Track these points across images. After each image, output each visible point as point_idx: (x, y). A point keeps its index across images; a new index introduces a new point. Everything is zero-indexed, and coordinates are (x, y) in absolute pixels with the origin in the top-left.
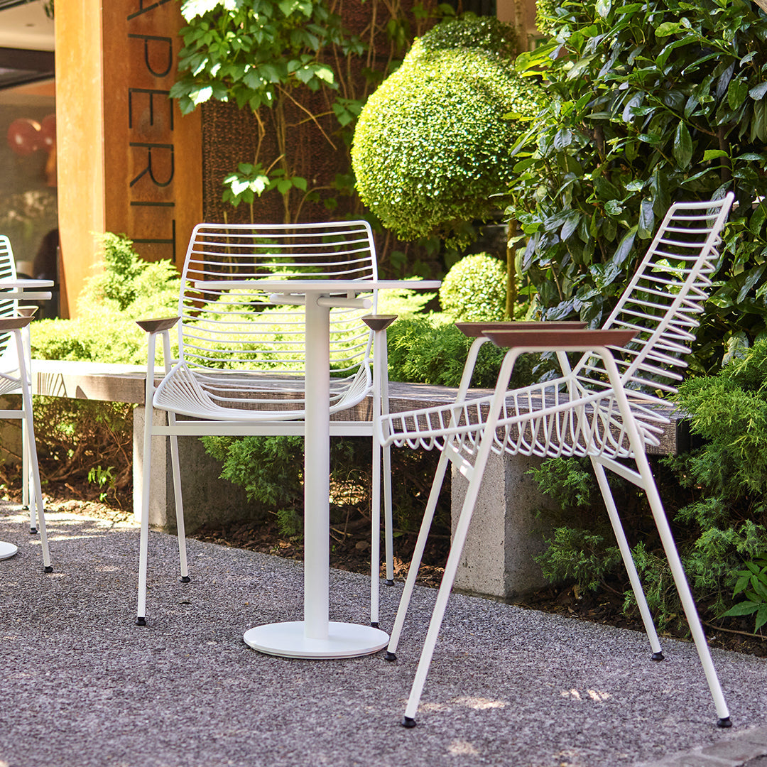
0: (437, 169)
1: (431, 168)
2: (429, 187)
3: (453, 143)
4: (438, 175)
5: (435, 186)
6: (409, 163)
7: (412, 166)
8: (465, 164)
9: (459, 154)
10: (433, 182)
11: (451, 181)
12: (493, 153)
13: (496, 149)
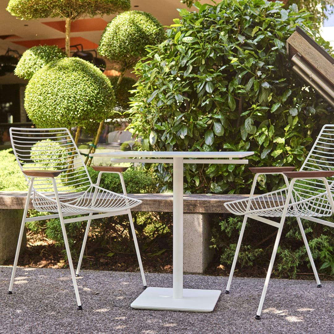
0: (80, 106)
1: (78, 106)
2: (76, 113)
3: (87, 96)
4: (81, 109)
5: (79, 113)
6: (68, 103)
7: (70, 104)
8: (91, 104)
9: (89, 100)
10: (78, 111)
11: (85, 111)
12: (100, 101)
13: (101, 99)
